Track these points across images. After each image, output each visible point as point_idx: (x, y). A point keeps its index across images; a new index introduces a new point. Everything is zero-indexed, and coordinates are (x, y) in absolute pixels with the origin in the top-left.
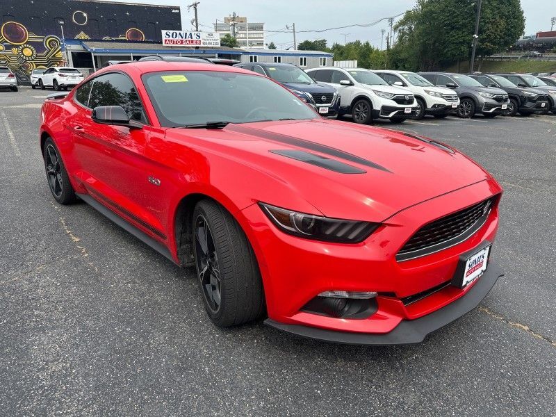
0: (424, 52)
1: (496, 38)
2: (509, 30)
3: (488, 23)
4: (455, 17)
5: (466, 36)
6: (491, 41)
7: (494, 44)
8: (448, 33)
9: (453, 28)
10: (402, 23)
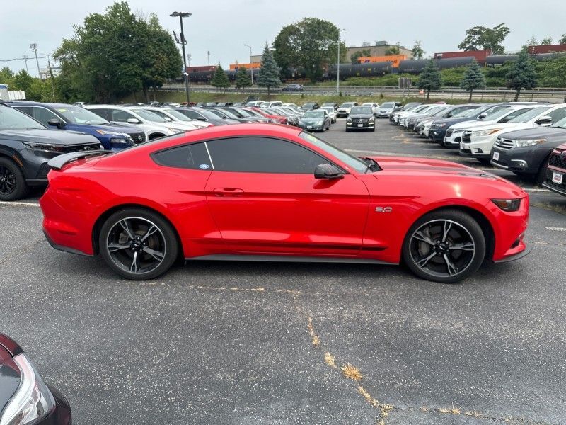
0: (96, 82)
1: (163, 71)
2: (172, 65)
3: (153, 58)
4: (123, 50)
5: (137, 68)
6: (159, 74)
7: (163, 76)
8: (118, 65)
9: (122, 61)
10: (61, 52)
